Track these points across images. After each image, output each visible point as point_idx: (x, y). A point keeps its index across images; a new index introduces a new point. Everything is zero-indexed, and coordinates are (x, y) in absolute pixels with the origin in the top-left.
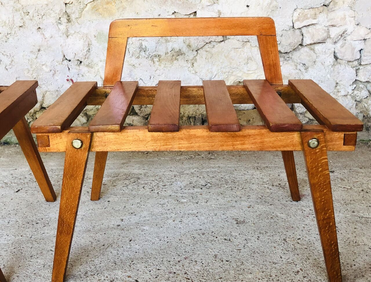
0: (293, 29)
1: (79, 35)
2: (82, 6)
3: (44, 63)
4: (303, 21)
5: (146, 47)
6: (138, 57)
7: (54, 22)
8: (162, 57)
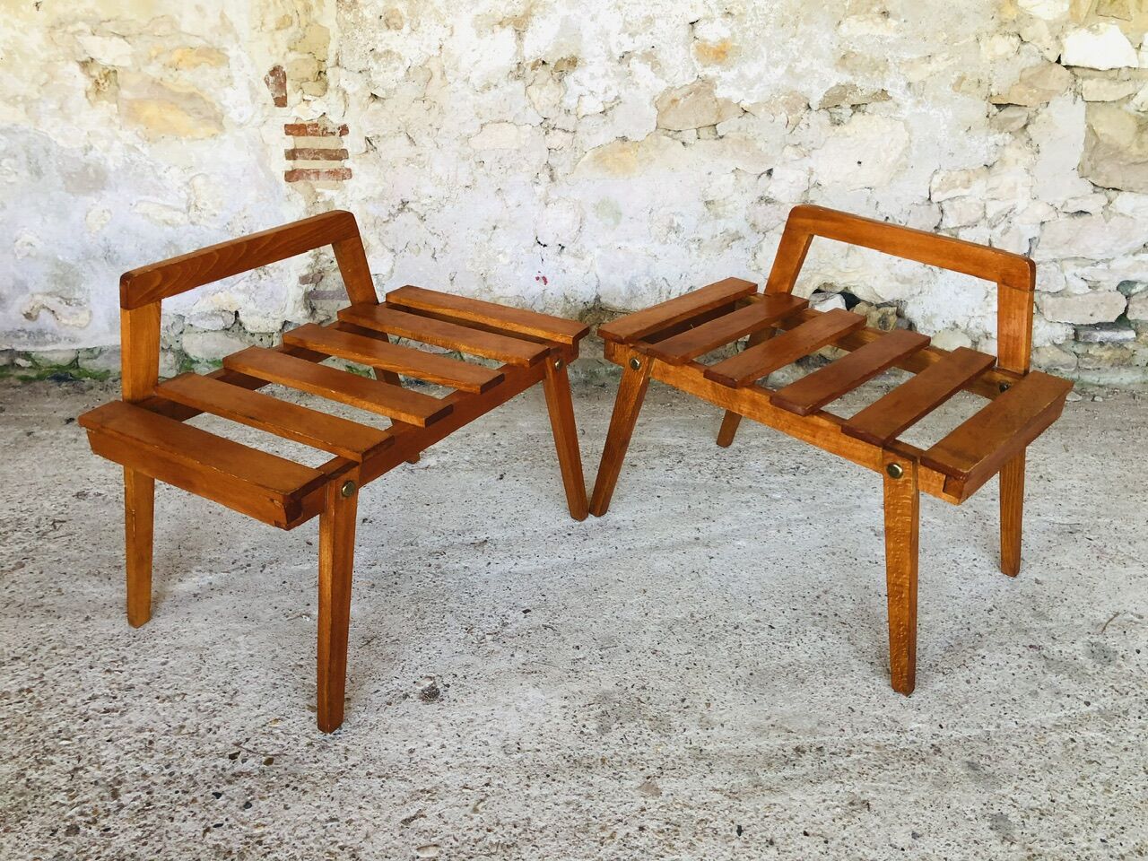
0: (929, 203)
1: (567, 204)
2: (579, 155)
3: (501, 249)
4: (947, 191)
5: (678, 225)
6: (665, 243)
7: (528, 180)
8: (705, 243)
